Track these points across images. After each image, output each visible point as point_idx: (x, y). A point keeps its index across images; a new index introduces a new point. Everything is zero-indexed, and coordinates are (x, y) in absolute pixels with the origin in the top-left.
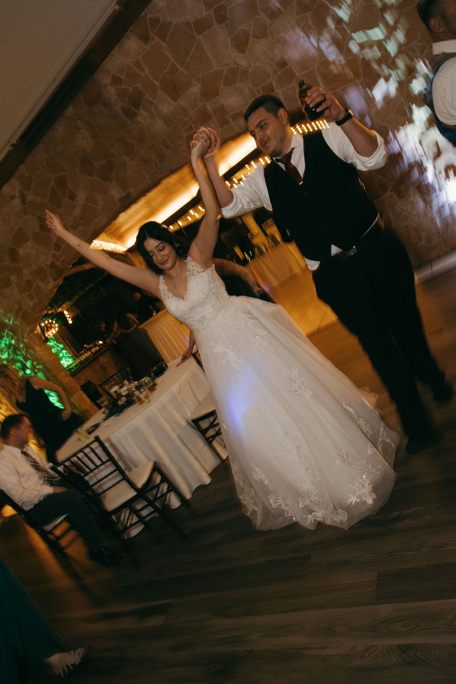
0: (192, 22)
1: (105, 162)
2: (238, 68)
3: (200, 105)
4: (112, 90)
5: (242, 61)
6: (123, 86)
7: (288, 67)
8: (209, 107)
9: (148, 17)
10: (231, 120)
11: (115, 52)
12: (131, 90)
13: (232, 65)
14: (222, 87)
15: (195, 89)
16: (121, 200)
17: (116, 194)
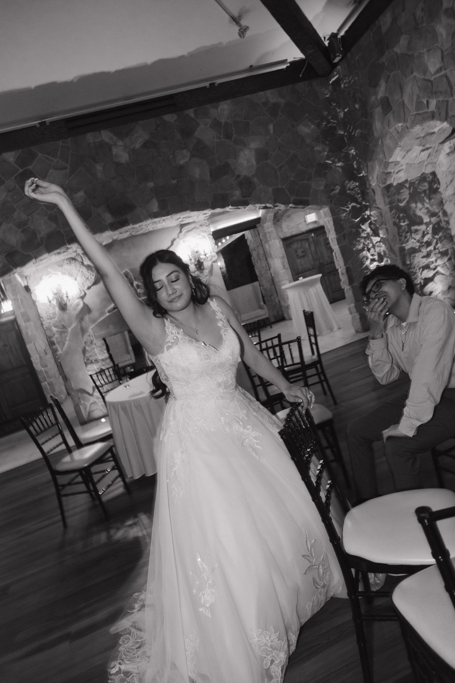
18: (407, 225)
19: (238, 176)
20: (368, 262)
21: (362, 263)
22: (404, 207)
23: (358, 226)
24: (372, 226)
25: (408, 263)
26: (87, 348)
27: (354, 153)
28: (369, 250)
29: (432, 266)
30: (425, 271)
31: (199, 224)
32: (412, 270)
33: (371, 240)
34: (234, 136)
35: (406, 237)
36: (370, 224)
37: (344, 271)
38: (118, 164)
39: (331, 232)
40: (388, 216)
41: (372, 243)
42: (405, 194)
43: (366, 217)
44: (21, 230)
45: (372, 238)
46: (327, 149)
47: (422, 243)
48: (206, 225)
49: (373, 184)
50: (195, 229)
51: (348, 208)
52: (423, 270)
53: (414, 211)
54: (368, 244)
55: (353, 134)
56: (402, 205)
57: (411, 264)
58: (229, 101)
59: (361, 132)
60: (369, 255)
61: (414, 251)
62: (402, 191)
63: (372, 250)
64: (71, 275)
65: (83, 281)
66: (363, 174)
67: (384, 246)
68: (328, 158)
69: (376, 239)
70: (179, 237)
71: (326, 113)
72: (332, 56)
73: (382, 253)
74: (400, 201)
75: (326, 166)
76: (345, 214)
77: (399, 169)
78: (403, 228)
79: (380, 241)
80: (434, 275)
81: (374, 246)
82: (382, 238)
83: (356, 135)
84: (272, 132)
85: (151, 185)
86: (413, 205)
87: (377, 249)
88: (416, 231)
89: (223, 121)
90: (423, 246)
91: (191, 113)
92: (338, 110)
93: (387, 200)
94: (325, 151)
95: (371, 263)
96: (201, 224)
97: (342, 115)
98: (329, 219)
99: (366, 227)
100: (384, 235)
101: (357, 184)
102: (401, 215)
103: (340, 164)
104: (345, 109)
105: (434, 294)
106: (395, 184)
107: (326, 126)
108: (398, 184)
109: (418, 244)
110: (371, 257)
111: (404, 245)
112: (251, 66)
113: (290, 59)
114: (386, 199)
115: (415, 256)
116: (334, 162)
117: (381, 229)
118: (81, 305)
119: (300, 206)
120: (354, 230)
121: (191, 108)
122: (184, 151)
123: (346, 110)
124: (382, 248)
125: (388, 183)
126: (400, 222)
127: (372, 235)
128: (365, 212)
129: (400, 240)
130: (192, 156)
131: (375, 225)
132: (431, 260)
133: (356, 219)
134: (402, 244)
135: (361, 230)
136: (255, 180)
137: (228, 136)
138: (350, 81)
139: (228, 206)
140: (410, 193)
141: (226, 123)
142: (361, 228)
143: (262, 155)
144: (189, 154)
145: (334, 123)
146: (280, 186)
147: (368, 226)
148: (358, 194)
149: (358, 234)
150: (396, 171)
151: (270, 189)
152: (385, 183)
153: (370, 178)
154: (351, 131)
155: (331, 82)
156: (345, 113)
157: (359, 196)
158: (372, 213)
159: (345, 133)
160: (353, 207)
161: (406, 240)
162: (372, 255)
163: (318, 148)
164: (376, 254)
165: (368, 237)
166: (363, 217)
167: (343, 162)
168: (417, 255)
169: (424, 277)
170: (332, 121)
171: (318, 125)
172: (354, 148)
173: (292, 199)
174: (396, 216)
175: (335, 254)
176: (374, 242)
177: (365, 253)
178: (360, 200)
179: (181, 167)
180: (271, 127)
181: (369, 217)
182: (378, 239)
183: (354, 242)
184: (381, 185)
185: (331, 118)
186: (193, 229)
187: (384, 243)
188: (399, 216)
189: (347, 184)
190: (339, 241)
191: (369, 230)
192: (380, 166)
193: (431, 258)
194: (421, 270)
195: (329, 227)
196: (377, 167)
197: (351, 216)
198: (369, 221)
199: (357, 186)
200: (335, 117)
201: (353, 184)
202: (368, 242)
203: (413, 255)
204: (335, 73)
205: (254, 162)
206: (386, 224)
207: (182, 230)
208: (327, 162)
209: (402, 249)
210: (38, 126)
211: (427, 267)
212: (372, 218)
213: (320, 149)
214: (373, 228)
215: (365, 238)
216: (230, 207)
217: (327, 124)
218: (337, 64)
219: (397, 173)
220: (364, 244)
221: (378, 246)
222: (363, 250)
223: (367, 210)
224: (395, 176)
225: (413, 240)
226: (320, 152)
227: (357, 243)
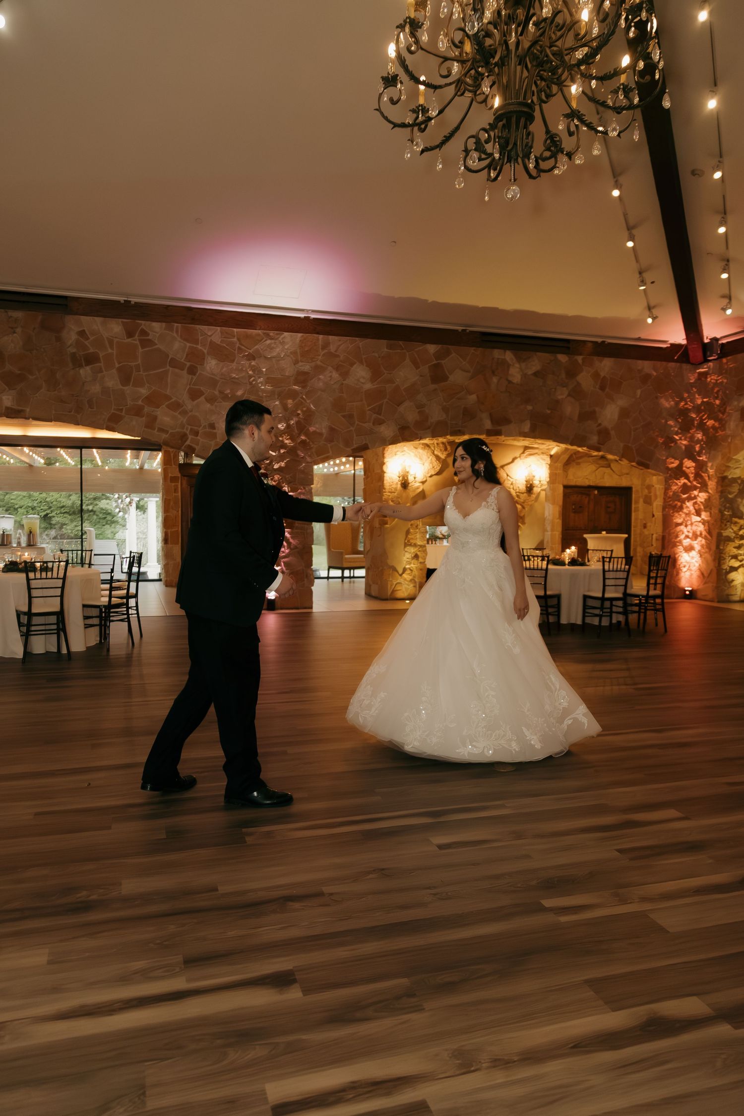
0: (170, 357)
1: (19, 372)
2: (183, 406)
3: (140, 403)
4: (73, 337)
5: (189, 405)
6: (86, 343)
7: (214, 431)
8: (146, 409)
9: (142, 327)
10: (156, 430)
11: (99, 320)
12: (91, 350)
13: (181, 401)
14: (164, 406)
15: (144, 391)
16: (7, 408)
17: (8, 400)
18: (730, 515)
19: (600, 425)
20: (682, 537)
21: (677, 536)
22: (732, 499)
23: (683, 501)
24: (696, 506)
25: (722, 548)
26: (411, 531)
27: (700, 438)
28: (686, 526)
29: (740, 558)
30: (733, 560)
31: (541, 451)
32: (722, 555)
33: (691, 518)
34: (607, 390)
35: (726, 525)
36: (695, 503)
37: (661, 537)
38: (510, 382)
39: (658, 499)
40: (716, 501)
41: (691, 520)
42: (735, 489)
43: (693, 496)
44: (418, 410)
45: (693, 516)
46: (678, 426)
47: (737, 534)
48: (547, 454)
49: (711, 472)
50: (537, 455)
51: (680, 482)
52: (731, 559)
53: (739, 505)
54: (688, 520)
55: (705, 421)
56: (730, 496)
57: (724, 550)
58: (612, 359)
59: (714, 424)
60: (685, 530)
61: (729, 539)
62: (734, 485)
63: (689, 527)
64: (421, 459)
65: (429, 468)
66: (703, 458)
67: (703, 526)
68: (677, 434)
69: (696, 518)
70: (521, 457)
71: (686, 395)
72: (708, 353)
73: (698, 533)
74: (730, 493)
75: (675, 441)
76: (675, 487)
77: (737, 466)
78: (726, 517)
79: (700, 522)
80: (739, 567)
81: (692, 524)
82: (703, 519)
83: (708, 424)
84: (638, 396)
85: (530, 408)
86: (739, 500)
87: (694, 528)
88: (736, 523)
89: (602, 374)
90: (737, 537)
91: (579, 359)
92: (697, 396)
93: (720, 489)
94: (675, 427)
95: (685, 539)
96: (543, 452)
97: (699, 401)
98: (661, 487)
99: (689, 504)
100: (706, 517)
101: (694, 464)
102: (728, 505)
103: (685, 442)
104: (705, 398)
105: (735, 583)
106: (730, 477)
107: (683, 406)
108: (732, 478)
109: (734, 535)
110: (687, 533)
111: (722, 531)
112: (640, 338)
113: (672, 341)
114: (719, 487)
115: (728, 544)
116: (680, 439)
117: (705, 511)
118: (420, 490)
119: (641, 467)
120: (679, 504)
121: (581, 354)
122: (565, 388)
123: (705, 400)
124: (701, 528)
125: (725, 474)
126: (725, 510)
127: (693, 514)
128: (693, 491)
129: (721, 526)
130: (569, 395)
131: (699, 505)
132: (740, 552)
133: (684, 495)
134: (721, 530)
135: (685, 506)
136: (612, 433)
137: (602, 388)
138: (719, 380)
139: (585, 447)
140: (739, 489)
141: (604, 377)
142: (685, 504)
143: (624, 413)
144: (566, 393)
145: (690, 406)
146: (630, 445)
147: (692, 504)
148: (692, 473)
149: (681, 508)
150: (735, 467)
151: (622, 445)
152: (722, 474)
153: (710, 464)
154: (704, 418)
155: (698, 371)
156: (703, 402)
157: (693, 475)
158: (701, 494)
159: (697, 417)
160: (685, 484)
161: (725, 527)
162: (688, 532)
163: (671, 423)
164: (692, 532)
165: (688, 514)
166: (691, 494)
167: (688, 441)
168: (730, 543)
169: (730, 565)
170: (689, 403)
171: (677, 404)
172: (702, 433)
173: (637, 459)
174: (724, 504)
175: (656, 519)
176: (693, 521)
177: (682, 527)
178: (692, 479)
179: (557, 402)
180: (639, 392)
181: (695, 498)
182: (698, 519)
183: (676, 514)
184: (718, 474)
185: (689, 401)
186: (534, 454)
187: (703, 524)
188: (725, 505)
189: (686, 461)
190: (664, 508)
191: (692, 508)
192: (722, 458)
193: (741, 551)
194: (730, 558)
195: (658, 493)
196: (720, 458)
197: (681, 491)
198: (695, 501)
199: (693, 467)
200: (692, 401)
201: (691, 464)
202: (688, 518)
203: (727, 543)
204: (705, 366)
205: (616, 417)
206: (711, 509)
207: (525, 452)
208: (674, 438)
209: (720, 535)
210: (460, 331)
211: (735, 557)
212: (699, 500)
213: (672, 424)
214: (697, 508)
215: (686, 514)
216: (585, 448)
217: (685, 405)
218: (710, 361)
219: (735, 469)
220: (684, 519)
221: (696, 525)
222: (681, 524)
223: (695, 490)
224: (732, 470)
225: (730, 530)
226: (671, 426)
227: (679, 516)
